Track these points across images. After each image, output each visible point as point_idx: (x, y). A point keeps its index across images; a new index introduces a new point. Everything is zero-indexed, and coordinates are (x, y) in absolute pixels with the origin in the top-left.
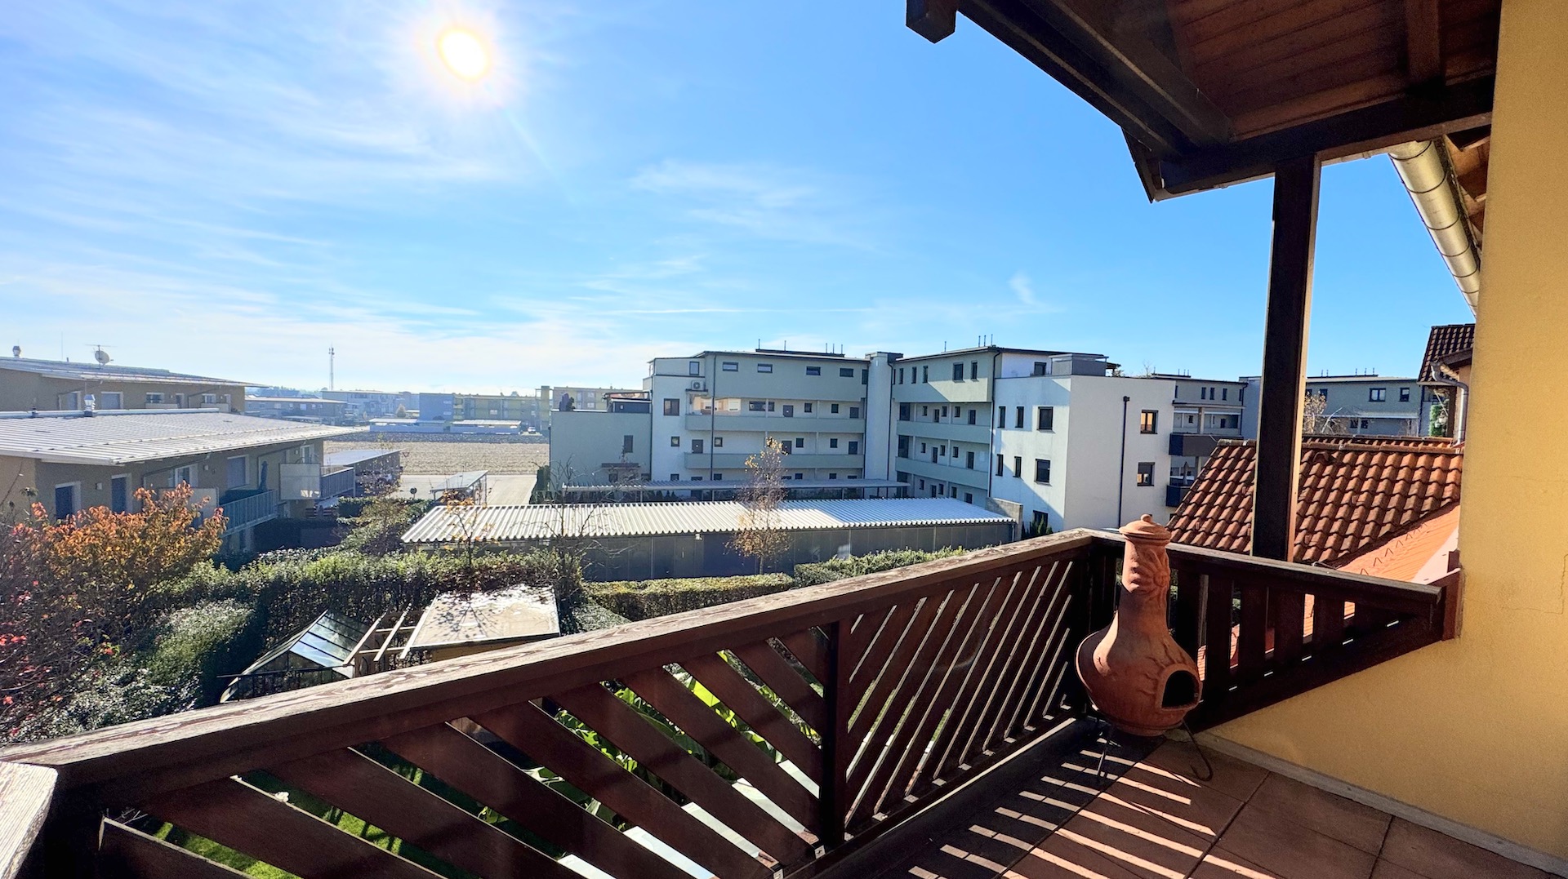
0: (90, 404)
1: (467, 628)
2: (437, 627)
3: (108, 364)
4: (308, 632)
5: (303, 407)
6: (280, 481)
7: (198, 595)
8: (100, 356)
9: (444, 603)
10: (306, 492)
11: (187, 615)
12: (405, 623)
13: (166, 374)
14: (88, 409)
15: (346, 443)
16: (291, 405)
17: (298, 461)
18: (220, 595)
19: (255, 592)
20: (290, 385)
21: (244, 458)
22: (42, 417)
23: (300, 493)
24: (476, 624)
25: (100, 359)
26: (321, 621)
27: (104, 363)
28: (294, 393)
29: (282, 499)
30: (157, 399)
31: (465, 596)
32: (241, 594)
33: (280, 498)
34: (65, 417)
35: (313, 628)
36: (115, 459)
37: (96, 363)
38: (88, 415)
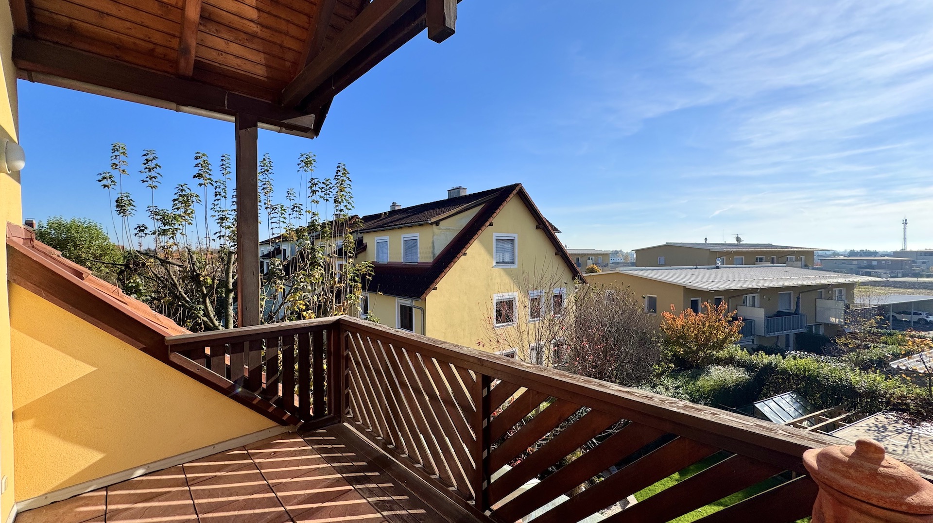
0: (719, 263)
1: (891, 443)
2: (864, 431)
3: (741, 243)
4: (772, 399)
5: (875, 263)
6: (816, 310)
7: (730, 361)
8: (738, 239)
9: (887, 418)
10: (834, 319)
11: (720, 370)
12: (844, 420)
13: (771, 246)
14: (718, 265)
15: (906, 290)
16: (865, 262)
17: (830, 298)
18: (739, 364)
19: (757, 368)
20: (871, 248)
21: (790, 293)
22: (699, 269)
23: (829, 320)
24: (905, 444)
25: (737, 241)
26: (785, 396)
27: (739, 242)
28: (875, 254)
29: (817, 321)
30: (761, 260)
31: (914, 421)
32: (749, 367)
33: (816, 321)
34: (708, 269)
35: (777, 398)
36: (710, 288)
37: (736, 242)
38: (718, 268)
